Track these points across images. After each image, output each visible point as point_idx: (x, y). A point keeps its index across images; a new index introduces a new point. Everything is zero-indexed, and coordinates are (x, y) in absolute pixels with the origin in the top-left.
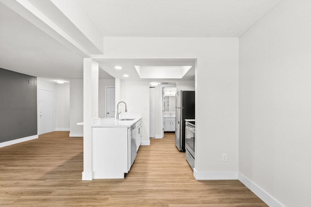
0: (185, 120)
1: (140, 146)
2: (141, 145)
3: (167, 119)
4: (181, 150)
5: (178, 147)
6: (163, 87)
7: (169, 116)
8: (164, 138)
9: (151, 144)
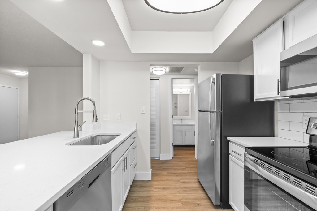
0: (228, 138)
1: (134, 181)
2: (136, 179)
3: (177, 128)
4: (219, 204)
5: (212, 195)
6: (172, 79)
7: (179, 123)
8: (174, 160)
9: (153, 175)
